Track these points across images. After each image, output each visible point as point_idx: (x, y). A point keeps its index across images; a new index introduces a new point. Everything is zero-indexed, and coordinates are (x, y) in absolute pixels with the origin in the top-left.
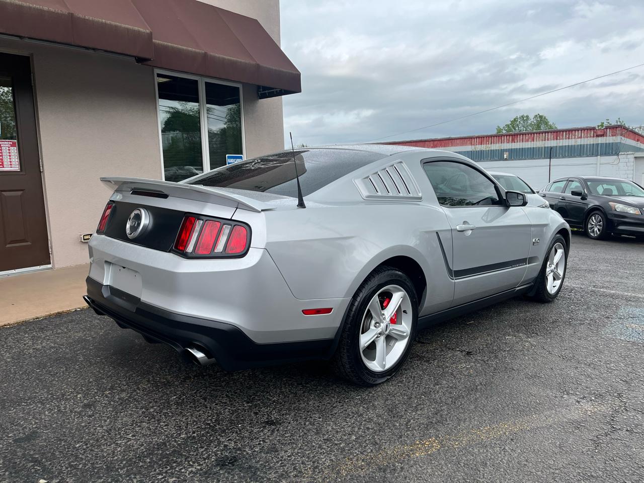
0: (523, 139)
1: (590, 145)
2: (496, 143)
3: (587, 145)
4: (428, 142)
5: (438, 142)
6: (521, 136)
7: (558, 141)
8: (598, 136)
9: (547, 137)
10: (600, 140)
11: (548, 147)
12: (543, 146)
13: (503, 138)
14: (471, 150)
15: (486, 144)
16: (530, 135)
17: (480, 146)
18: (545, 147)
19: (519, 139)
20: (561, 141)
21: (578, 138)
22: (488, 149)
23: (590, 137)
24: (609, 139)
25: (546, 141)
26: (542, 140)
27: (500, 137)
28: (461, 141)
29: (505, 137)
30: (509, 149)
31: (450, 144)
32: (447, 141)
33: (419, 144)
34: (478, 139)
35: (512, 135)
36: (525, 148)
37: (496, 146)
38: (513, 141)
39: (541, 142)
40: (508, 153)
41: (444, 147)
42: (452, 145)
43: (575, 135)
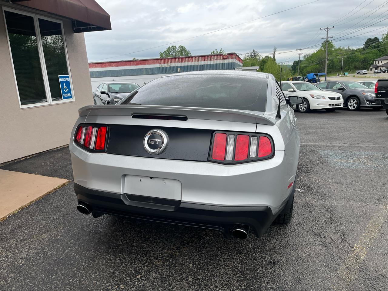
0: (187, 60)
1: (221, 64)
2: (173, 63)
3: (219, 64)
4: (133, 62)
5: (139, 62)
6: (186, 58)
7: (205, 61)
8: (224, 59)
9: (199, 59)
10: (226, 61)
11: (200, 65)
12: (198, 64)
13: (176, 60)
14: (159, 67)
15: (168, 63)
16: (191, 58)
17: (164, 64)
18: (199, 65)
19: (185, 60)
20: (207, 61)
21: (215, 60)
22: (169, 66)
23: (221, 59)
24: (230, 61)
25: (199, 62)
26: (197, 61)
27: (175, 59)
28: (153, 61)
29: (178, 59)
30: (180, 66)
31: (147, 63)
32: (144, 61)
33: (127, 63)
34: (162, 60)
35: (181, 58)
36: (189, 66)
37: (173, 65)
38: (182, 61)
39: (197, 62)
40: (180, 68)
41: (143, 65)
42: (148, 64)
43: (213, 59)
